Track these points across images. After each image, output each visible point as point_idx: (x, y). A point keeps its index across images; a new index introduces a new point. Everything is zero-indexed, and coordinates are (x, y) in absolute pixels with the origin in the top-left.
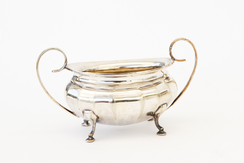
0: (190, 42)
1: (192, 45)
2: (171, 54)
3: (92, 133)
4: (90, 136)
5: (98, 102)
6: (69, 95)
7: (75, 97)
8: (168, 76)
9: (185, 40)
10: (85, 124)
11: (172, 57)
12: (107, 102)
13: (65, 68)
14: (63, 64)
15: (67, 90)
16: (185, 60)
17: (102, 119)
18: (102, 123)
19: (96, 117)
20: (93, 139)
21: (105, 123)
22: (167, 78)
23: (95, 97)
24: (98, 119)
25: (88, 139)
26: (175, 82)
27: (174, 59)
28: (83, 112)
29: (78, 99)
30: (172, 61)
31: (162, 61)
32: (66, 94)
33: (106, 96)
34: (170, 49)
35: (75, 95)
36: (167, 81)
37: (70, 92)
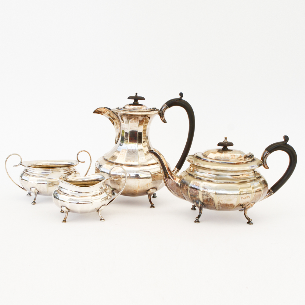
0: (88, 153)
1: (89, 154)
2: (77, 158)
3: (35, 199)
4: (33, 201)
5: (39, 183)
6: (23, 179)
7: (27, 181)
8: (76, 170)
9: (85, 151)
10: (29, 195)
11: (78, 160)
12: (44, 183)
13: (21, 164)
14: (19, 162)
15: (21, 176)
16: (85, 162)
17: (40, 193)
18: (40, 194)
19: (37, 191)
20: (35, 203)
21: (42, 194)
22: (75, 172)
23: (37, 181)
24: (38, 193)
25: (33, 203)
26: (79, 174)
27: (79, 161)
28: (30, 189)
29: (28, 182)
30: (78, 162)
31: (73, 162)
32: (21, 179)
33: (44, 181)
34: (77, 156)
35: (26, 180)
36: (75, 173)
37: (23, 178)
